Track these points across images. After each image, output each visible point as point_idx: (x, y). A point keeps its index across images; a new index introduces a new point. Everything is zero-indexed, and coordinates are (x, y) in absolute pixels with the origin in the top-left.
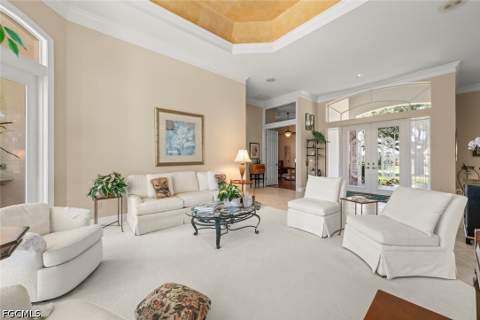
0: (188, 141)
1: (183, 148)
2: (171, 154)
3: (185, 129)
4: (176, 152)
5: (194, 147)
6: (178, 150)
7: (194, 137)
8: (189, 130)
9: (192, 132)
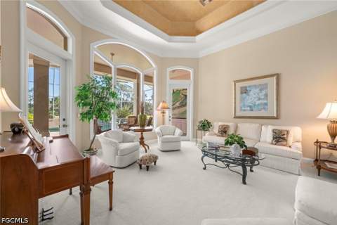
0: (259, 99)
1: (255, 105)
2: (244, 110)
3: (257, 90)
4: (249, 108)
5: (266, 104)
6: (250, 107)
7: (266, 95)
8: (261, 90)
9: (264, 92)
